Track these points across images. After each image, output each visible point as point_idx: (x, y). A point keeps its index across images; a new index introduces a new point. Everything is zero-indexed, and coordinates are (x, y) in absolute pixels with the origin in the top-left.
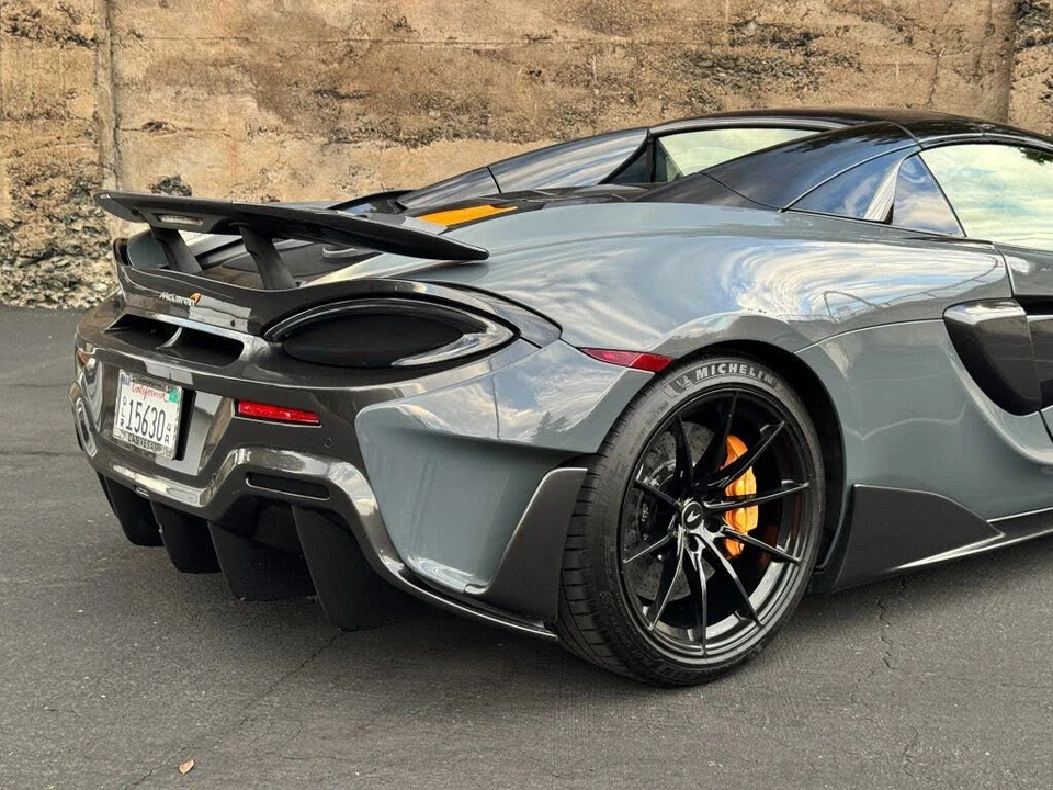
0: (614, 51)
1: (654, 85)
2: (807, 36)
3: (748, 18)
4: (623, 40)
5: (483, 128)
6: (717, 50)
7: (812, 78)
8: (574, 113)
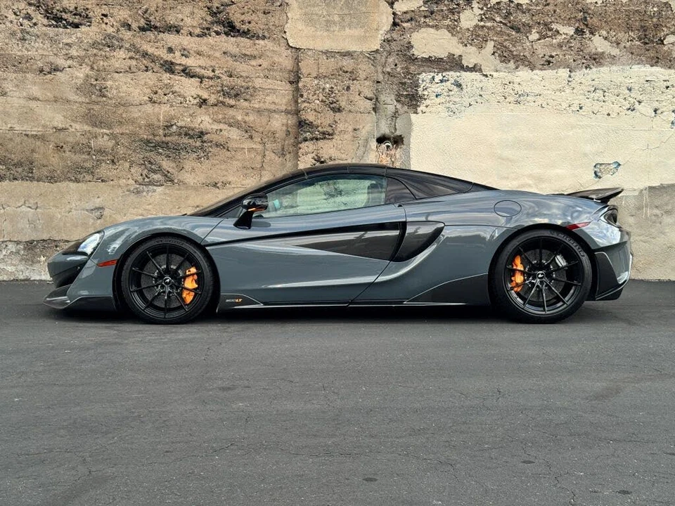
0: (103, 137)
1: (125, 154)
2: (202, 133)
3: (172, 123)
4: (108, 132)
5: (31, 175)
6: (157, 138)
7: (205, 154)
8: (82, 168)
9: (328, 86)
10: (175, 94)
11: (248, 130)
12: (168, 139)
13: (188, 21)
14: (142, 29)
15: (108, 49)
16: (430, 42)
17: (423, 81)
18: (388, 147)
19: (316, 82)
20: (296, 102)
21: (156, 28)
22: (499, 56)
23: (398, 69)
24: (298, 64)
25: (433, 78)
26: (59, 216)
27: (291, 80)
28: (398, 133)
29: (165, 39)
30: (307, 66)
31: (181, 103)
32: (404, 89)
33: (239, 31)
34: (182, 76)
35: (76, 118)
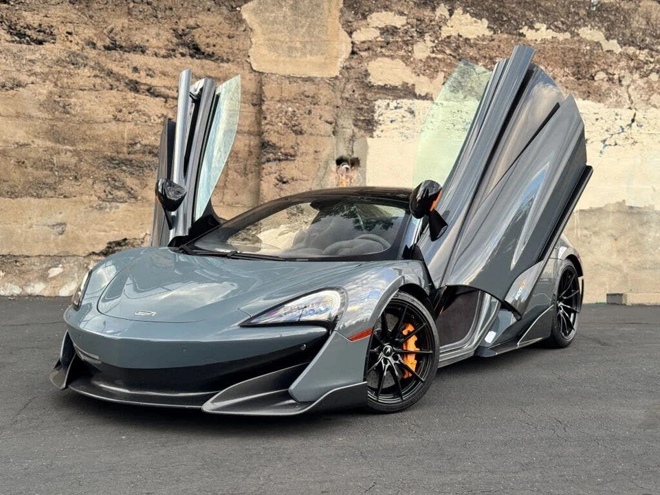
0: (66, 153)
1: (89, 171)
3: (137, 141)
4: (71, 148)
6: (121, 156)
8: (44, 184)
9: (290, 109)
10: (140, 113)
12: (132, 156)
13: (154, 42)
14: (107, 48)
15: (72, 67)
16: (385, 70)
17: (379, 107)
18: (347, 169)
20: (259, 124)
21: (121, 47)
22: (449, 86)
23: (356, 96)
24: (261, 88)
25: (388, 104)
26: (20, 231)
27: (254, 102)
28: (355, 156)
29: (130, 58)
30: (270, 90)
31: (146, 122)
32: (361, 114)
33: (203, 53)
34: (147, 95)
35: (39, 133)
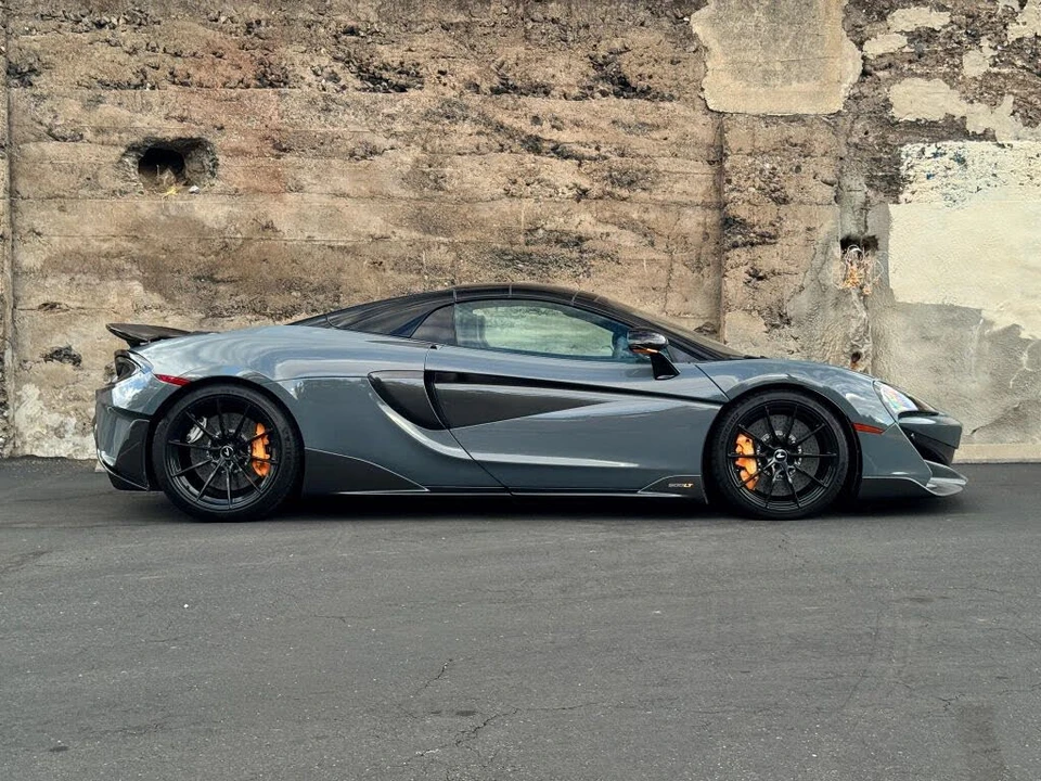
0: (439, 248)
2: (580, 239)
3: (538, 226)
7: (585, 269)
9: (767, 166)
10: (543, 184)
11: (648, 234)
12: (532, 248)
13: (563, 78)
14: (495, 91)
15: (447, 122)
16: (917, 98)
17: (907, 155)
18: (859, 253)
19: (750, 160)
20: (719, 191)
21: (515, 88)
22: (1022, 116)
23: (871, 139)
24: (721, 136)
25: (923, 151)
27: (711, 158)
28: (870, 233)
29: (528, 105)
30: (736, 138)
31: (551, 196)
32: (878, 167)
33: (634, 89)
34: (552, 157)
35: (401, 221)
